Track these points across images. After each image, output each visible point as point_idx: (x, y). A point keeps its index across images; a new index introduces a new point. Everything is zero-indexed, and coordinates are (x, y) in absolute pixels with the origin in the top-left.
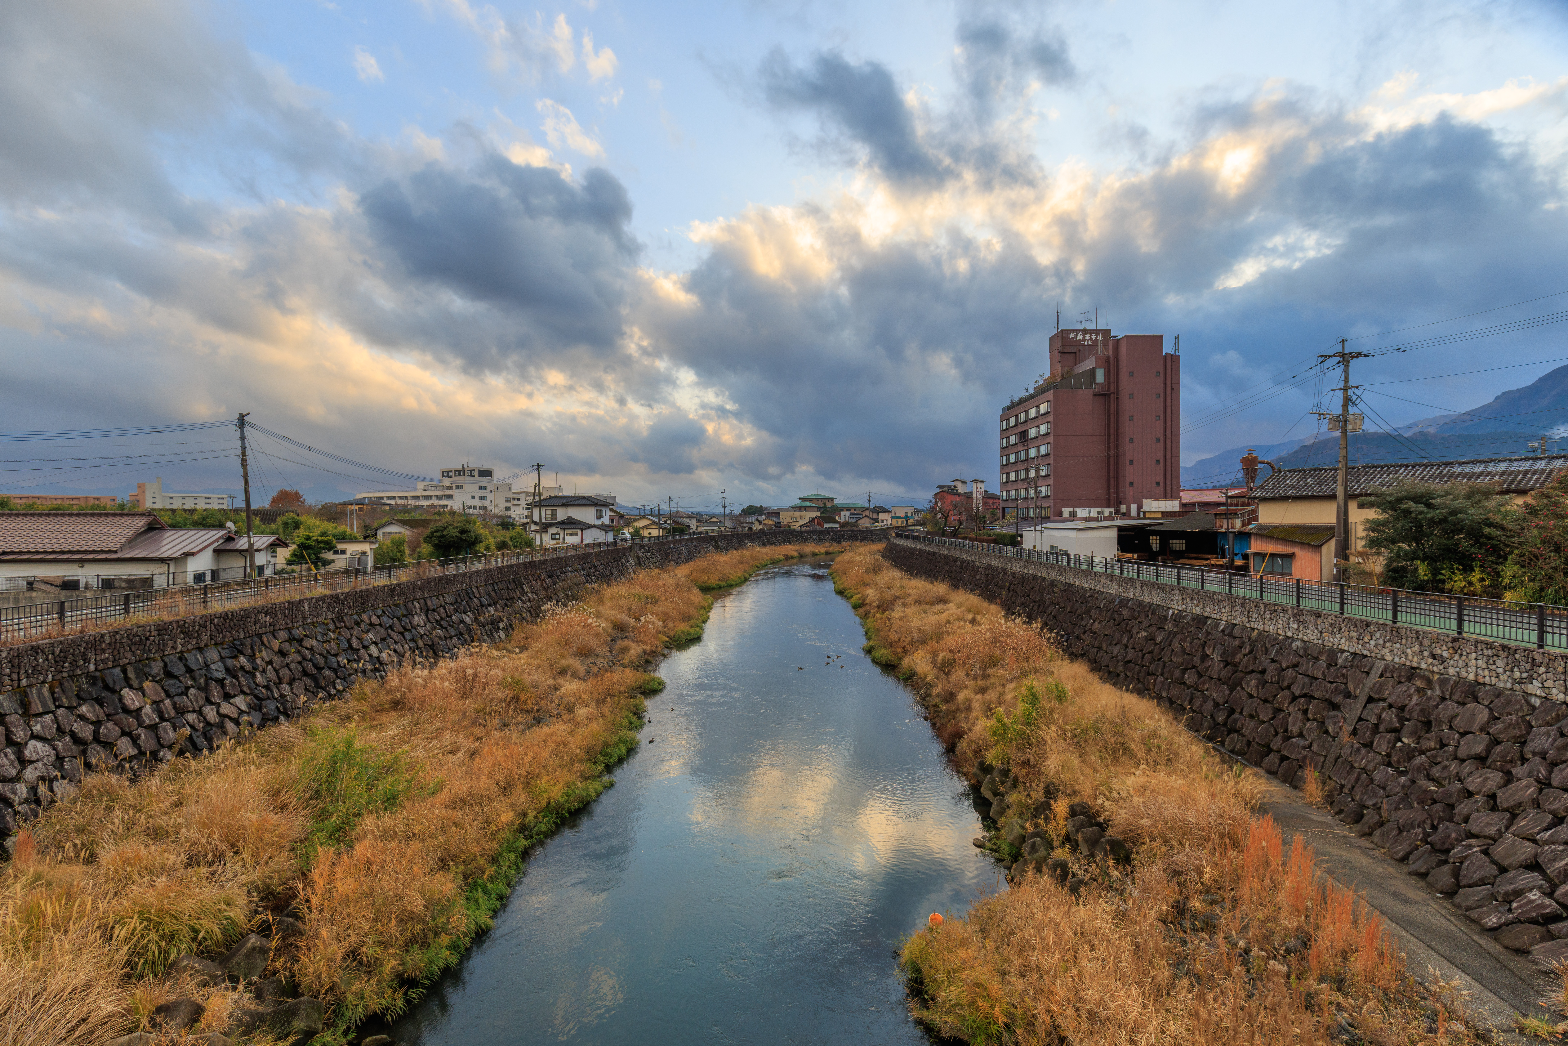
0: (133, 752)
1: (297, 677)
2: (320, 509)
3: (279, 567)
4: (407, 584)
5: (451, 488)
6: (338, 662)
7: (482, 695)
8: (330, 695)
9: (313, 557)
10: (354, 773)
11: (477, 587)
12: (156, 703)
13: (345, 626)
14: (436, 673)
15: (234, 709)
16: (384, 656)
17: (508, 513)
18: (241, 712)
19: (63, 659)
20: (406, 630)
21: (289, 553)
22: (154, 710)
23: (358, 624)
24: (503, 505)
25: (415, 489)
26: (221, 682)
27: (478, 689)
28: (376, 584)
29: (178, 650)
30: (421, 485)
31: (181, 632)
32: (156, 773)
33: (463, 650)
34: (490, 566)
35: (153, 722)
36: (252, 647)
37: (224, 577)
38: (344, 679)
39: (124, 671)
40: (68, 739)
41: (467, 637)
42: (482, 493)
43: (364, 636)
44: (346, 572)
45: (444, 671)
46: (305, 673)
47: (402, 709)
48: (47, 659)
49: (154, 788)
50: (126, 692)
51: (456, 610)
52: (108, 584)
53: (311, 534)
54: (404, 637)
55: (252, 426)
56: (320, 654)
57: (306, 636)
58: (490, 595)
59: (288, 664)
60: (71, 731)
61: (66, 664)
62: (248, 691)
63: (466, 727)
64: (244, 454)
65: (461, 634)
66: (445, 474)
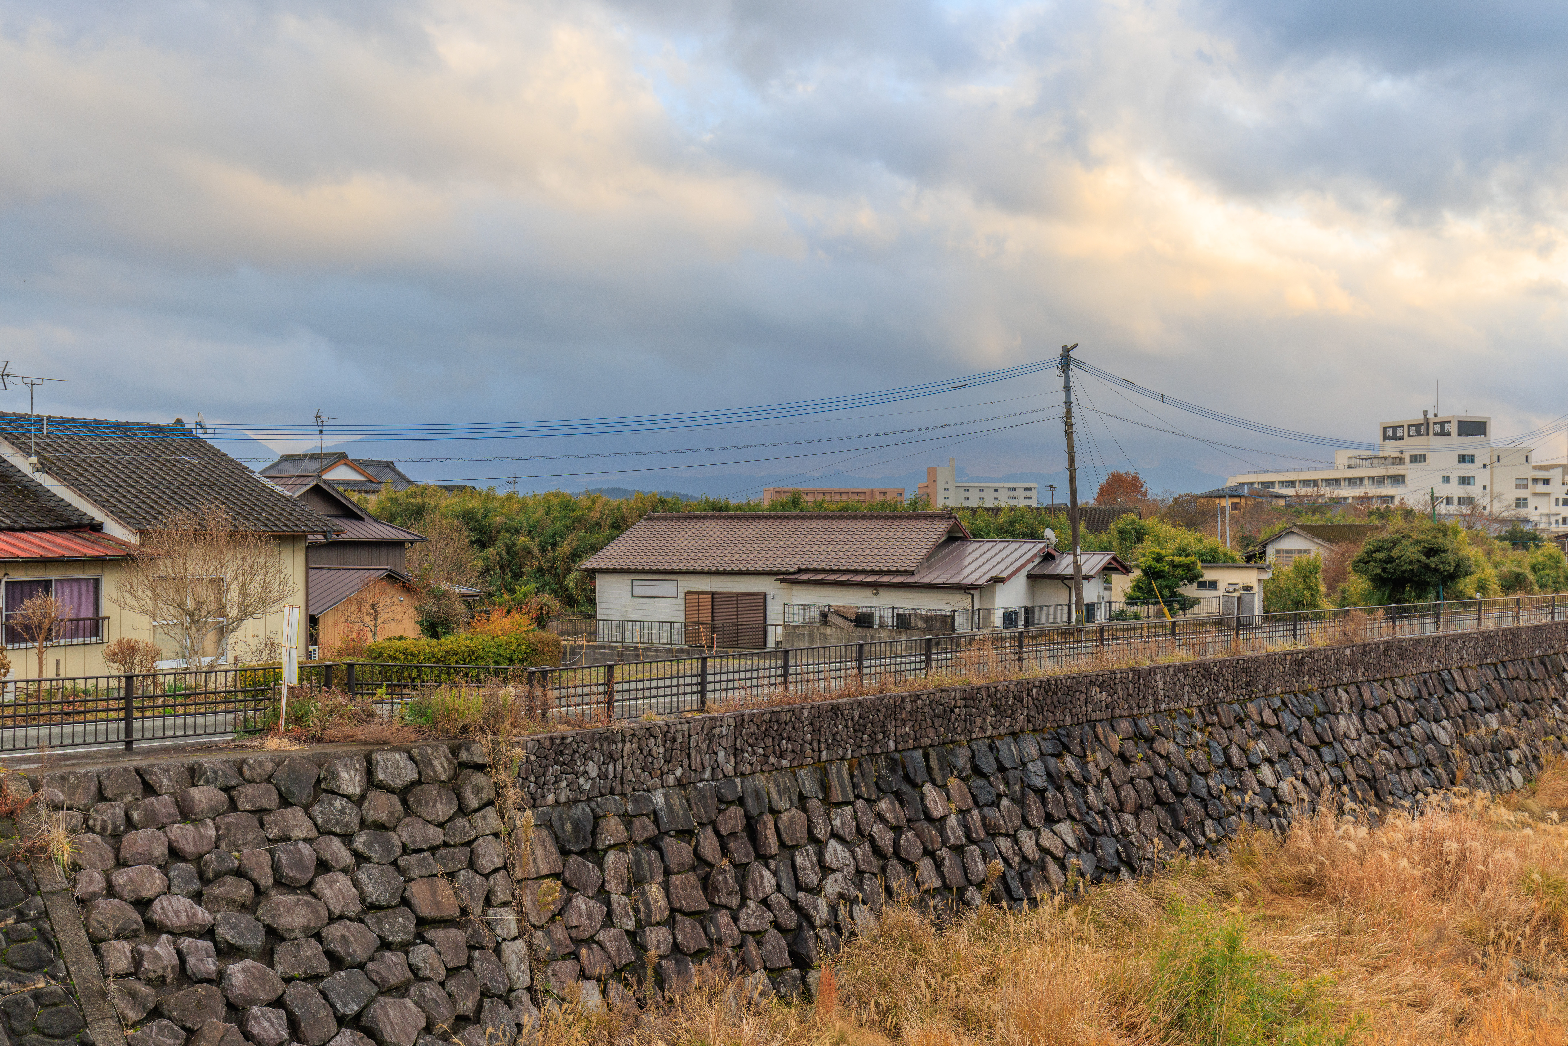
0: (936, 883)
1: (1146, 804)
2: (1171, 507)
3: (1116, 608)
4: (1326, 653)
5: (1400, 460)
6: (1209, 787)
7: (1475, 900)
8: (1196, 846)
9: (1166, 592)
10: (1242, 999)
11: (1461, 668)
12: (963, 813)
13: (1220, 723)
14: (1382, 835)
15: (1058, 842)
16: (1285, 787)
17: (1523, 512)
18: (1068, 849)
19: (862, 728)
20: (1322, 741)
21: (1129, 584)
22: (960, 824)
23: (1240, 721)
24: (1511, 494)
25: (1331, 466)
26: (1041, 793)
27: (1466, 884)
28: (1271, 649)
29: (988, 733)
30: (1342, 457)
31: (992, 705)
32: (965, 923)
33: (1434, 798)
34: (1488, 625)
35: (958, 842)
36: (1082, 742)
37: (1042, 619)
38: (1219, 820)
39: (926, 757)
40: (867, 845)
41: (1440, 771)
42: (1466, 470)
43: (1251, 744)
44: (1220, 622)
45: (1399, 836)
46: (1159, 800)
47: (1319, 896)
48: (846, 726)
49: (962, 946)
50: (928, 788)
51: (1420, 714)
52: (903, 622)
53: (1163, 552)
54: (1320, 756)
55: (1080, 365)
56: (1181, 769)
57: (1159, 733)
58: (1489, 690)
59: (1132, 779)
60: (870, 835)
61: (865, 737)
62: (1077, 816)
63: (1445, 961)
64: (1069, 415)
65: (1430, 765)
66: (1389, 432)
